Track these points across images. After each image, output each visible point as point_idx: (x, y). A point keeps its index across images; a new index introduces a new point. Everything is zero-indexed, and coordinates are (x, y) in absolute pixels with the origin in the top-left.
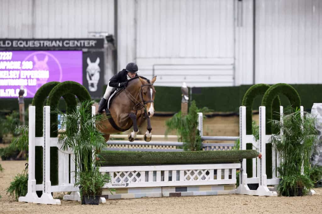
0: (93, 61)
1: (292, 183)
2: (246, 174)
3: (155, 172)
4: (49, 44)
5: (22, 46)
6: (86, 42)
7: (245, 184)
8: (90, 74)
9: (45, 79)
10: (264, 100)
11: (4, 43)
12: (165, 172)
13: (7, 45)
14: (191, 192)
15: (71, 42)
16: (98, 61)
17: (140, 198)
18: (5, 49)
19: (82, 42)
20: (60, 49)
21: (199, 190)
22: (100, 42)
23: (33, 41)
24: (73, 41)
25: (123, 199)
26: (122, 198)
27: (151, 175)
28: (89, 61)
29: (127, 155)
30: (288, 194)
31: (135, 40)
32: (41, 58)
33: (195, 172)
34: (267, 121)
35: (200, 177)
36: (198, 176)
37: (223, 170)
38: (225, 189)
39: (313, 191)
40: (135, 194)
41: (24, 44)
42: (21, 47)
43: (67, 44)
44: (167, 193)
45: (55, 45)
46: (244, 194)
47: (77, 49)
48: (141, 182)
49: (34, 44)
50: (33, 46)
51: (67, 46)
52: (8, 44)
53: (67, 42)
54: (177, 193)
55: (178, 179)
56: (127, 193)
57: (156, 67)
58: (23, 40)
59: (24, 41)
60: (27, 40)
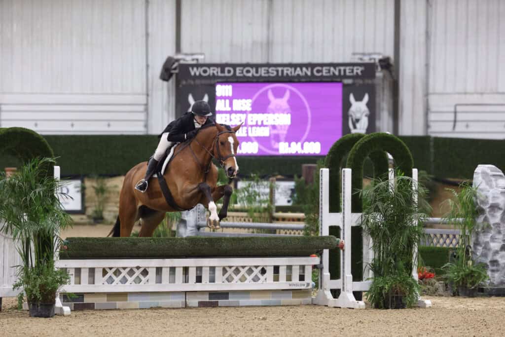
0: (359, 98)
1: (385, 289)
2: (329, 274)
3: (173, 270)
4: (291, 73)
5: (250, 75)
6: (348, 69)
7: (325, 289)
8: (354, 120)
9: (285, 126)
10: (350, 159)
11: (223, 71)
12: (190, 269)
13: (226, 74)
14: (235, 300)
15: (325, 69)
16: (366, 98)
17: (148, 309)
18: (224, 80)
19: (342, 68)
20: (308, 80)
21: (249, 298)
22: (369, 69)
23: (267, 68)
24: (328, 68)
25: (119, 309)
26: (117, 308)
27: (166, 273)
28: (352, 98)
29: (114, 242)
30: (382, 304)
31: (427, 65)
32: (279, 94)
33: (241, 269)
34: (353, 191)
35: (249, 278)
36: (247, 276)
37: (289, 268)
38: (293, 297)
39: (428, 302)
40: (140, 303)
41: (253, 71)
42: (249, 77)
43: (318, 71)
44: (194, 301)
45: (300, 73)
46: (324, 304)
47: (335, 80)
48: (149, 284)
49: (268, 72)
50: (266, 75)
51: (320, 74)
52: (229, 72)
53: (320, 68)
54: (211, 302)
55: (212, 280)
56: (126, 300)
57: (459, 109)
58: (252, 66)
59: (252, 68)
60: (257, 66)
